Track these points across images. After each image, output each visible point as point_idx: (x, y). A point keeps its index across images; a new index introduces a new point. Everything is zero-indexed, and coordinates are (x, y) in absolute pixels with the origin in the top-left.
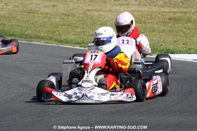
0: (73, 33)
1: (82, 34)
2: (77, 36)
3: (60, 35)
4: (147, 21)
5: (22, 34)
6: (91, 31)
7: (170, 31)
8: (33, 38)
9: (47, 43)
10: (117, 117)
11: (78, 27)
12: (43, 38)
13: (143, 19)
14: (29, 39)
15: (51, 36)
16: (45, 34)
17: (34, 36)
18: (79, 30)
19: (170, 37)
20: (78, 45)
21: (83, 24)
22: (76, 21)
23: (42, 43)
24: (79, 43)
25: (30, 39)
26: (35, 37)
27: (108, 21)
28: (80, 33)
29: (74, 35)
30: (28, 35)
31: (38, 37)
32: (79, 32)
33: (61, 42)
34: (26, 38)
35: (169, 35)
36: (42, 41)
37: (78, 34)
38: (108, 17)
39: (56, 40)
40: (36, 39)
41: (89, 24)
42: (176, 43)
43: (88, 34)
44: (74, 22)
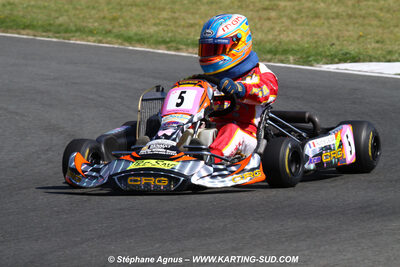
3: (127, 25)
5: (50, 25)
8: (72, 31)
9: (100, 42)
12: (91, 32)
14: (62, 34)
15: (109, 27)
16: (96, 24)
17: (74, 29)
23: (91, 42)
25: (67, 35)
26: (76, 31)
29: (155, 25)
30: (61, 25)
31: (81, 31)
33: (129, 40)
34: (59, 33)
36: (90, 38)
39: (118, 36)
40: (77, 34)
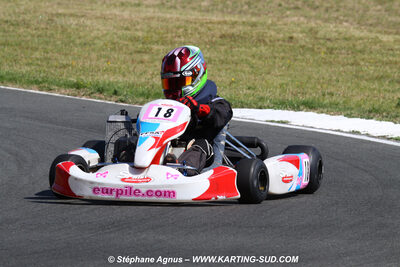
0: (24, 61)
1: (44, 63)
2: (33, 67)
4: (176, 39)
6: (63, 57)
7: (222, 62)
10: (112, 235)
11: (37, 49)
13: (169, 35)
18: (37, 54)
19: (223, 73)
20: (35, 86)
21: (47, 43)
22: (33, 36)
24: (37, 82)
27: (98, 38)
28: (39, 62)
32: (37, 59)
35: (219, 70)
37: (36, 62)
38: (98, 30)
41: (59, 43)
42: (234, 85)
43: (55, 64)
44: (29, 38)
